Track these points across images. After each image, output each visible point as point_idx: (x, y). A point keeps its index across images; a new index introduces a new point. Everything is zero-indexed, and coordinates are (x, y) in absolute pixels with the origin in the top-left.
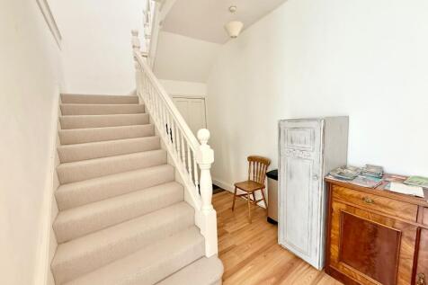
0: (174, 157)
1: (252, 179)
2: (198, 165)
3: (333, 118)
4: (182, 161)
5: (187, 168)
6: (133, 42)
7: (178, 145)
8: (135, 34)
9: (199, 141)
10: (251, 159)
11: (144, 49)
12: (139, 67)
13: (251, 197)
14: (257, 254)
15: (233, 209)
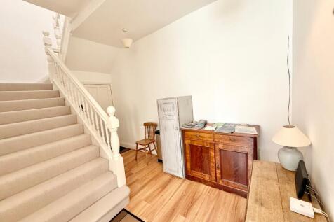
0: (90, 128)
1: (147, 137)
2: (108, 130)
3: (182, 97)
4: (97, 130)
5: (101, 134)
6: (44, 40)
7: (93, 119)
8: (46, 34)
9: (108, 115)
10: (146, 125)
11: (55, 46)
12: (52, 60)
13: (148, 149)
14: (152, 180)
15: (136, 159)
